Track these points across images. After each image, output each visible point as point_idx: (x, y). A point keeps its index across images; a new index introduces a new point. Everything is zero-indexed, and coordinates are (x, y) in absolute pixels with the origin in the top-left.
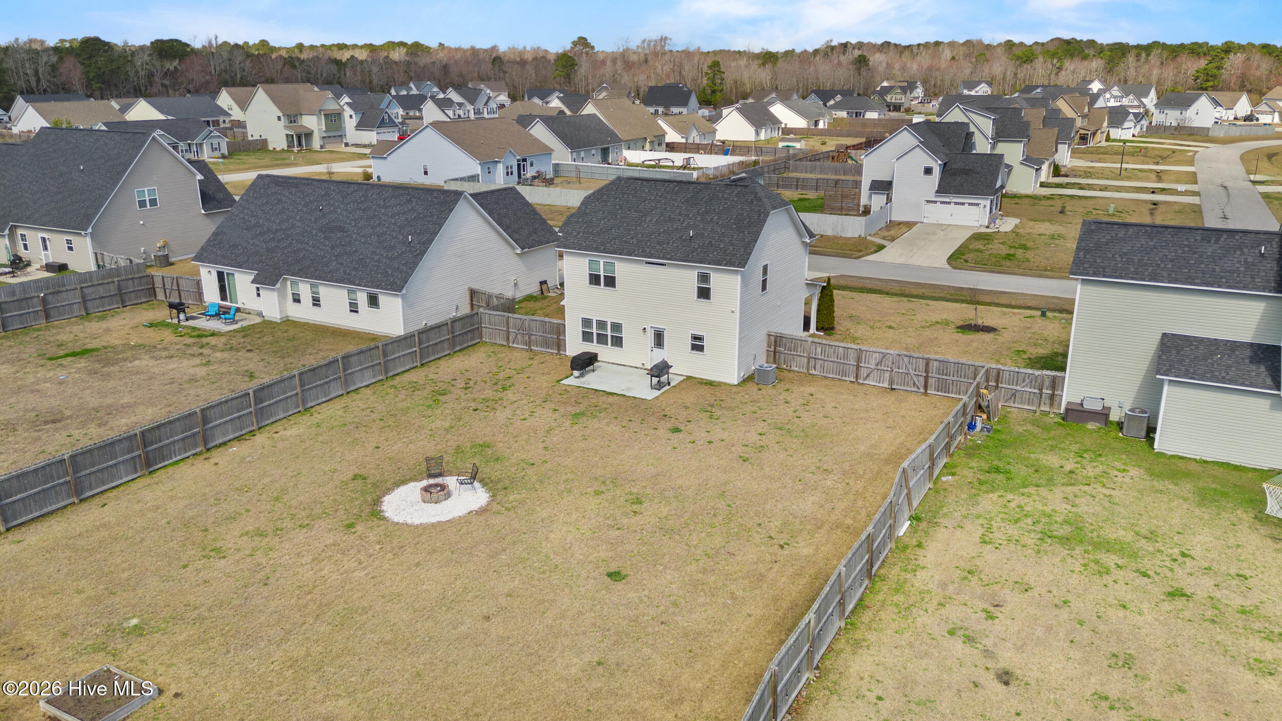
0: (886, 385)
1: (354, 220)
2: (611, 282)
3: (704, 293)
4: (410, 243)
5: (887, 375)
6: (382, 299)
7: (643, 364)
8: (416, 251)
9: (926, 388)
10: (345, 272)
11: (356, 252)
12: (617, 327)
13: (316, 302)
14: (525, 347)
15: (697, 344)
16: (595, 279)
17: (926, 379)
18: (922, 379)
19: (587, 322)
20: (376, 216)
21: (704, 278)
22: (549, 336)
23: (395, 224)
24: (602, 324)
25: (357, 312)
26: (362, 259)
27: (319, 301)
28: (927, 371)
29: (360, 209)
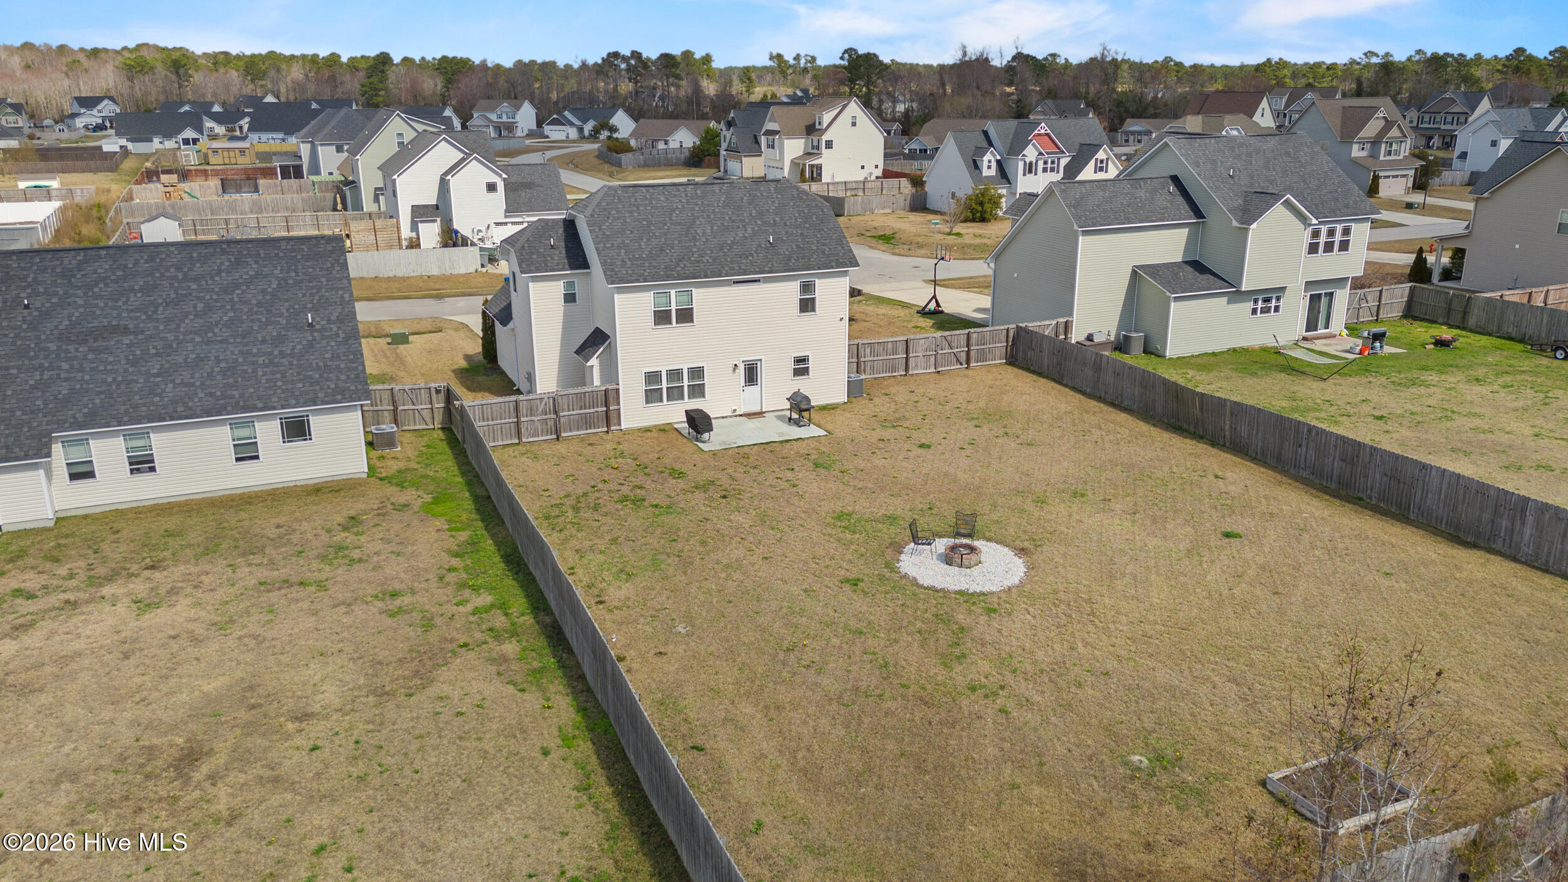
0: (932, 370)
1: (138, 310)
2: (686, 316)
3: (807, 306)
4: (310, 325)
5: (933, 359)
6: (317, 423)
7: (735, 410)
8: (337, 335)
9: (968, 362)
10: (211, 395)
11: (200, 359)
12: (697, 373)
13: (142, 464)
14: (549, 437)
15: (801, 367)
16: (662, 318)
17: (968, 353)
18: (964, 355)
19: (652, 377)
20: (185, 296)
21: (807, 287)
22: (592, 410)
23: (242, 302)
24: (675, 375)
25: (257, 457)
26: (229, 369)
27: (152, 461)
28: (968, 345)
29: (132, 290)
